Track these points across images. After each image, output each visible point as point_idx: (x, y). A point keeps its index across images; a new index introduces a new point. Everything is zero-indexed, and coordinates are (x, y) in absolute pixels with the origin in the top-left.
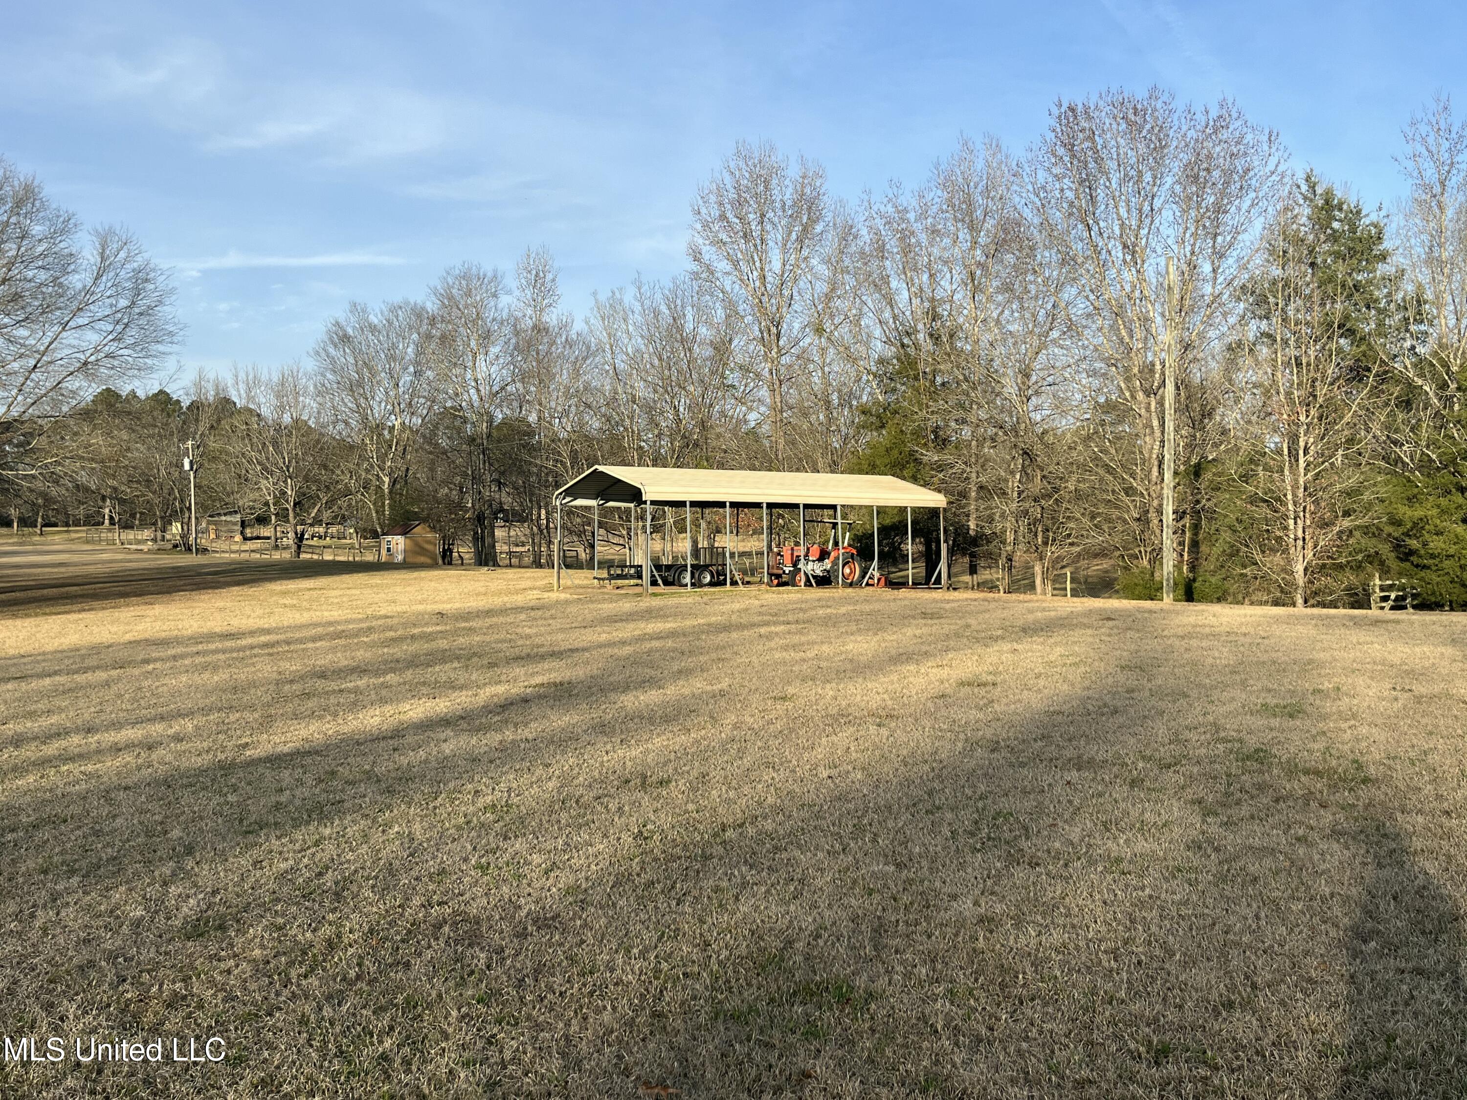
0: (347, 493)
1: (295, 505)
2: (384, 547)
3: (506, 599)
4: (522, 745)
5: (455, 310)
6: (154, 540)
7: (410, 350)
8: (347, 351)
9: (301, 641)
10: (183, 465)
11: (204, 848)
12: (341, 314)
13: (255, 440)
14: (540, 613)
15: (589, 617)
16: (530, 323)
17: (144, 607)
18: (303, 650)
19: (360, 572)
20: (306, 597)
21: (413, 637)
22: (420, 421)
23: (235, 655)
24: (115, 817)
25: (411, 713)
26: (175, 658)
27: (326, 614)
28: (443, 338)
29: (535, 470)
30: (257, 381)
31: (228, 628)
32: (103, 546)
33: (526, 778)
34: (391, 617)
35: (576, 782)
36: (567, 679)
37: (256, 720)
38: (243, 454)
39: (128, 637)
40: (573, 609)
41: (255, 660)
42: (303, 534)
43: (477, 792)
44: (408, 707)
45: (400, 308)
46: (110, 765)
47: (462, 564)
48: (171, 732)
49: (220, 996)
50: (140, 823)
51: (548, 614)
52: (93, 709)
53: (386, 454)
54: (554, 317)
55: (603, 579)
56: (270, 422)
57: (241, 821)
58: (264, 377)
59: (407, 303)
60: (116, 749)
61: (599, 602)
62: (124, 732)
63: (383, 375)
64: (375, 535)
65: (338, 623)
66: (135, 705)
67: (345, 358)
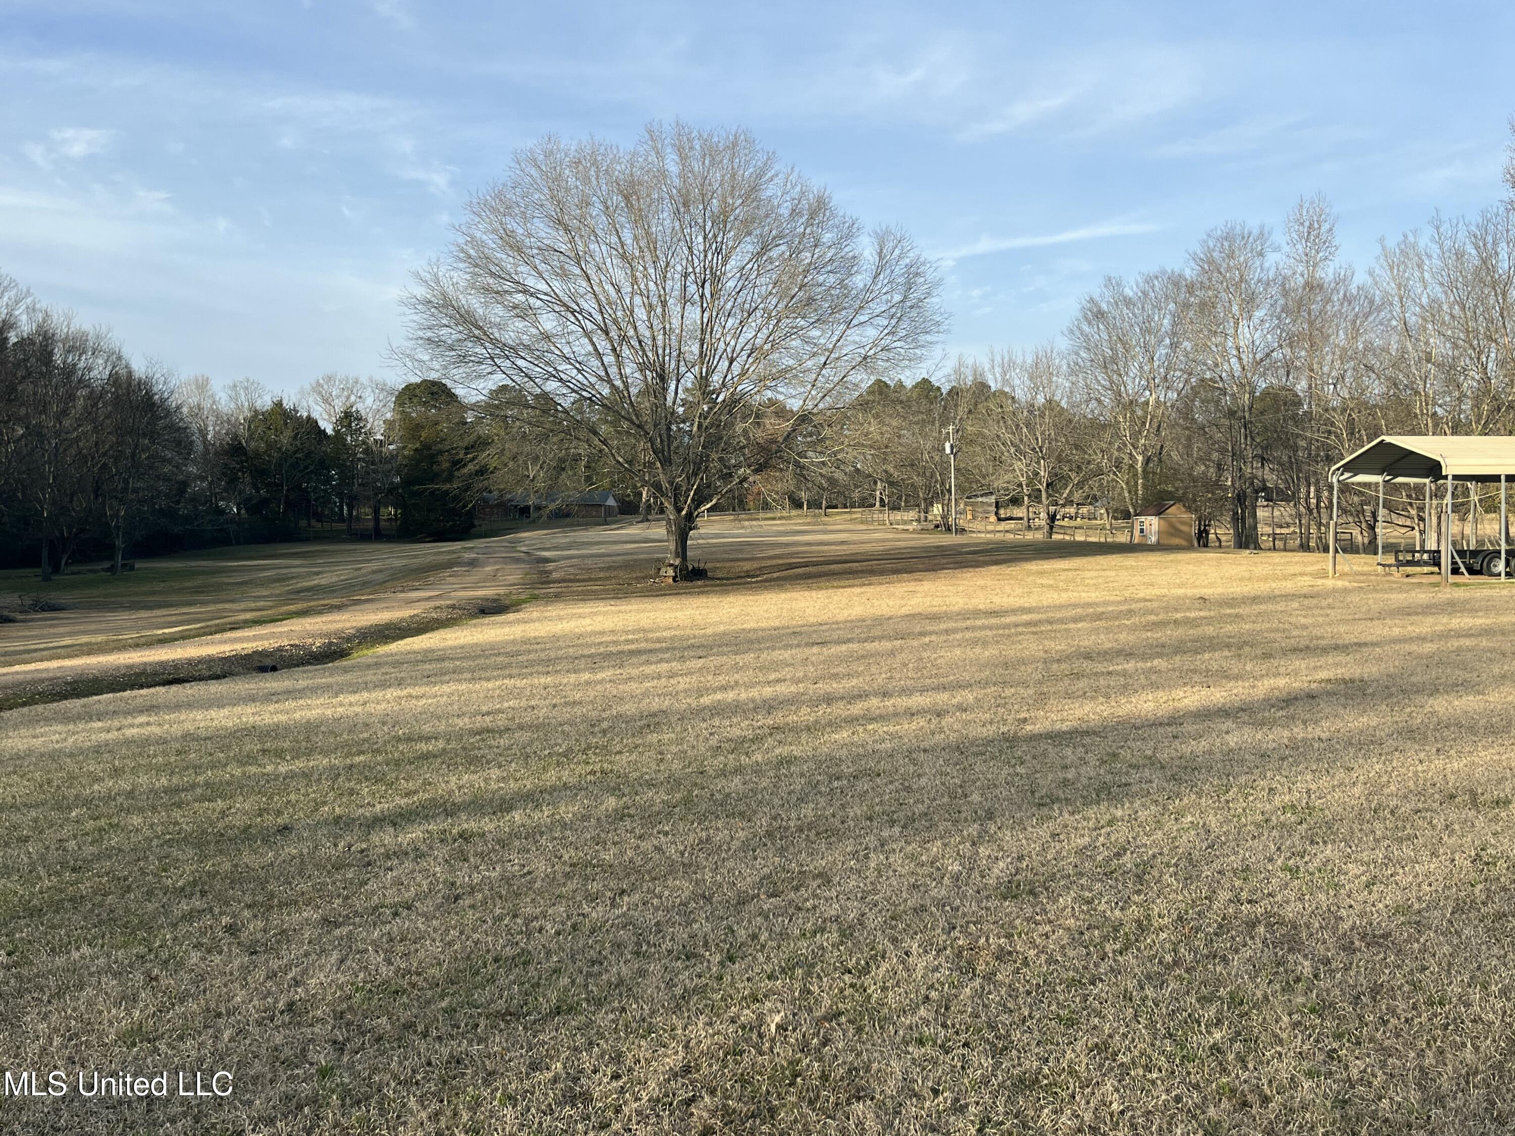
0: (1099, 472)
1: (1048, 485)
2: (1137, 528)
3: (1274, 585)
4: (1316, 745)
5: (1215, 274)
6: (919, 521)
7: (1166, 321)
8: (1101, 326)
9: (1061, 621)
10: (944, 449)
11: (1003, 816)
12: (1096, 289)
13: (1010, 422)
14: (1315, 601)
15: (1375, 608)
16: (1301, 281)
17: (913, 583)
18: (1066, 630)
19: (1113, 553)
20: (1062, 578)
21: (1176, 622)
22: (1176, 395)
23: (1001, 632)
24: (919, 776)
25: (1186, 701)
26: (947, 632)
27: (1084, 595)
28: (1203, 305)
29: (1303, 443)
30: (1012, 364)
31: (991, 605)
32: (875, 526)
33: (1325, 782)
34: (1151, 600)
35: (1386, 791)
36: (1357, 676)
37: (1031, 697)
38: (998, 436)
39: (905, 611)
40: (1354, 598)
41: (1020, 638)
42: (1055, 515)
43: (1271, 789)
44: (1182, 694)
45: (1157, 278)
46: (909, 728)
47: (1220, 546)
48: (954, 701)
49: (1043, 957)
50: (943, 784)
51: (1324, 603)
52: (884, 676)
53: (1140, 432)
54: (1330, 271)
55: (1390, 566)
56: (1023, 404)
57: (1033, 793)
58: (1019, 361)
59: (1164, 272)
60: (911, 714)
61: (1384, 591)
62: (914, 698)
63: (1137, 349)
64: (1127, 515)
65: (1097, 604)
66: (919, 674)
67: (1100, 334)
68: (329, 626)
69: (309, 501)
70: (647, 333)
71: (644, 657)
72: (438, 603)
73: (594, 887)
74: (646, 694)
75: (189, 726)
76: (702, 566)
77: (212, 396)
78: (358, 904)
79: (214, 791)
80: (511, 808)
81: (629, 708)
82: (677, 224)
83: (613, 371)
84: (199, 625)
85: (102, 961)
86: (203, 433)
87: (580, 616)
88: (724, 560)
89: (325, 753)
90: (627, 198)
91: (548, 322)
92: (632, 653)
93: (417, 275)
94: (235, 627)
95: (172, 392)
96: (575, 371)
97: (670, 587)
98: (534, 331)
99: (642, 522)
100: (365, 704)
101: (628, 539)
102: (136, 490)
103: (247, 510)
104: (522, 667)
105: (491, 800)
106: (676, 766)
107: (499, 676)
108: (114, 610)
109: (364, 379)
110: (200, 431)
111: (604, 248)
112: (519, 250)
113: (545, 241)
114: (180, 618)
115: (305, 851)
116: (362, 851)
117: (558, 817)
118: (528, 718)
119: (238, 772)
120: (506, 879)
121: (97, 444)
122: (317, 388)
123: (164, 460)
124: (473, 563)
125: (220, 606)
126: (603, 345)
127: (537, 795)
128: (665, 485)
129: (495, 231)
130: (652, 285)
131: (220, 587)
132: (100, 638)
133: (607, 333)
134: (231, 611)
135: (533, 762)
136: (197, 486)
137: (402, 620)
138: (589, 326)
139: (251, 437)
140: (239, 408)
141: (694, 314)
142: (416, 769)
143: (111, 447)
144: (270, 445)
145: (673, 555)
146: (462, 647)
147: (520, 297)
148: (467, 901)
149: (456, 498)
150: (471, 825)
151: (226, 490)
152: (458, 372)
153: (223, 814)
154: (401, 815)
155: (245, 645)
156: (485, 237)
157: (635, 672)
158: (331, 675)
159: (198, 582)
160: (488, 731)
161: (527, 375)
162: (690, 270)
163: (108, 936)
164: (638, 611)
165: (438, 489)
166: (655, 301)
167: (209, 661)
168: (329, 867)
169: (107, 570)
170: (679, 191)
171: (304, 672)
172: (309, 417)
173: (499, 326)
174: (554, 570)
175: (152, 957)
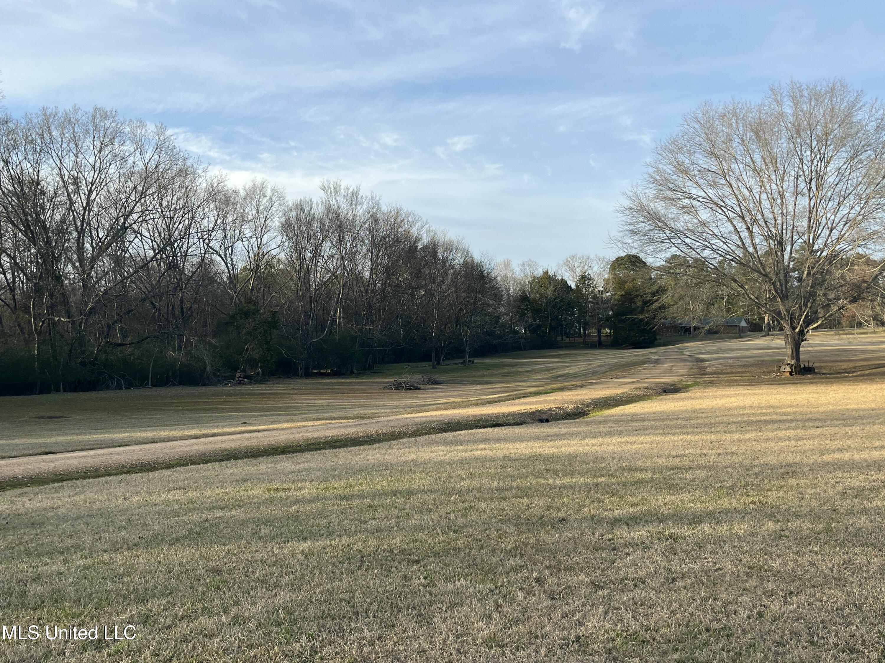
68: (576, 397)
69: (562, 326)
70: (771, 216)
71: (776, 425)
72: (638, 386)
73: (770, 586)
74: (781, 451)
75: (505, 452)
76: (811, 365)
77: (512, 270)
78: (612, 575)
79: (523, 492)
80: (700, 522)
81: (772, 460)
82: (791, 146)
83: (747, 242)
84: (507, 394)
85: (472, 590)
86: (507, 290)
87: (728, 396)
88: (826, 361)
89: (582, 474)
90: (757, 133)
91: (704, 215)
92: (767, 422)
93: (625, 194)
94: (525, 396)
95: (493, 269)
96: (722, 243)
97: (788, 379)
98: (695, 221)
99: (765, 336)
100: (600, 445)
101: (756, 347)
102: (475, 322)
103: (530, 331)
104: (694, 428)
105: (687, 515)
106: (814, 503)
107: (680, 433)
108: (465, 384)
109: (592, 256)
110: (506, 289)
111: (741, 166)
112: (686, 173)
113: (702, 166)
114: (497, 390)
115: (576, 536)
116: (610, 540)
117: (734, 532)
118: (703, 461)
119: (534, 482)
120: (704, 571)
121: (457, 298)
122: (567, 263)
123: (489, 305)
124: (657, 362)
125: (517, 384)
126: (740, 225)
127: (717, 515)
128: (784, 312)
129: (671, 163)
130: (774, 186)
131: (517, 373)
132: (459, 399)
133: (743, 219)
134: (523, 386)
135: (710, 490)
136: (505, 319)
137: (617, 395)
138: (731, 215)
139: (532, 292)
140: (526, 276)
141: (804, 202)
142: (636, 489)
143: (464, 299)
144: (541, 296)
145: (790, 358)
146: (654, 413)
147: (687, 201)
148: (680, 584)
149: (647, 323)
150: (676, 531)
151: (519, 321)
152: (649, 249)
153: (528, 507)
154: (631, 518)
155: (532, 407)
156: (665, 168)
157: (771, 435)
158: (580, 426)
159: (505, 370)
160: (678, 468)
161: (691, 248)
162: (802, 173)
163: (473, 575)
164: (767, 394)
165: (637, 318)
166: (776, 195)
167: (513, 415)
168: (591, 548)
169: (462, 363)
170: (793, 125)
171: (565, 424)
172: (562, 279)
173: (673, 219)
174: (709, 366)
175: (497, 591)
